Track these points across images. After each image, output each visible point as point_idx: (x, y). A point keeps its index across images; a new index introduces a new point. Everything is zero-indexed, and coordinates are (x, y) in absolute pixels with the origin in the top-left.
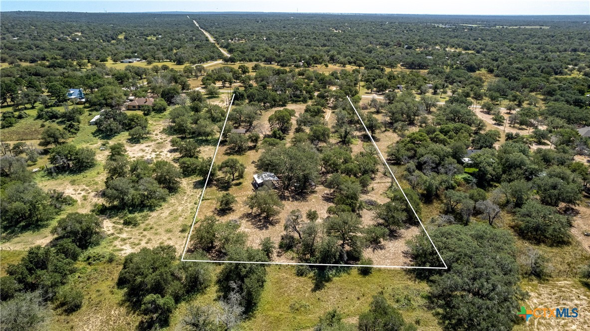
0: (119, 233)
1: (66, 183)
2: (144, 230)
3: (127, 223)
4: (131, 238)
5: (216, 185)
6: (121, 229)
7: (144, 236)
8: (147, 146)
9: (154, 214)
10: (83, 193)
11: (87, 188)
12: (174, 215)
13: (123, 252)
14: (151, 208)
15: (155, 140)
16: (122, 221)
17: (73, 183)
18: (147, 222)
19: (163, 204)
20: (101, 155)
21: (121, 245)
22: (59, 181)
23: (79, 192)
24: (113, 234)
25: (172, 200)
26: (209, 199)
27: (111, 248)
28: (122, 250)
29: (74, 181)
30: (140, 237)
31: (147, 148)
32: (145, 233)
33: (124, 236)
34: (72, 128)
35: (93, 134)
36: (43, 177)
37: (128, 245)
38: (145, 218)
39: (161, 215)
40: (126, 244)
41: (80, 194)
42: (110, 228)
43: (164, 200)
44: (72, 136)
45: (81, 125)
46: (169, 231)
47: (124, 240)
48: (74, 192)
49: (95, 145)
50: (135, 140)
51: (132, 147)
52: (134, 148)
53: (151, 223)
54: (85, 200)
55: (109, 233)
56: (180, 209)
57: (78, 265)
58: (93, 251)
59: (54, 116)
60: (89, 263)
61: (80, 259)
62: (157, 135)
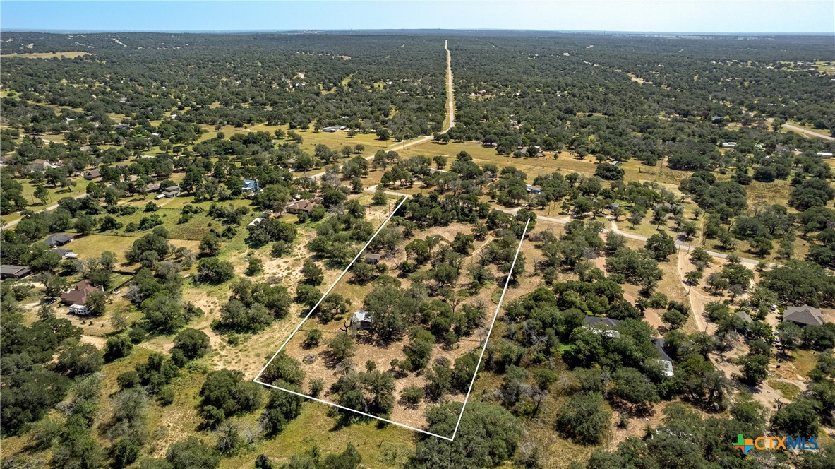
0: (221, 350)
1: (204, 293)
2: (240, 351)
3: (230, 342)
4: (227, 356)
5: (320, 317)
6: (225, 346)
7: (237, 356)
8: (284, 262)
9: (255, 337)
10: (212, 306)
11: (217, 301)
12: (269, 342)
14: (255, 332)
15: (295, 256)
16: (227, 339)
17: (209, 293)
18: (246, 344)
19: (266, 328)
20: (242, 267)
21: (218, 361)
22: (200, 290)
23: (210, 304)
24: (216, 350)
25: (275, 325)
26: (304, 331)
27: (210, 362)
30: (234, 357)
31: (284, 264)
32: (240, 353)
33: (223, 353)
34: (229, 232)
35: (246, 240)
36: (190, 283)
37: (222, 362)
38: (246, 339)
39: (260, 339)
40: (221, 360)
41: (209, 306)
42: (217, 344)
43: (268, 325)
44: (228, 240)
45: (240, 228)
46: (258, 355)
47: (221, 356)
48: (205, 304)
49: (243, 254)
50: (277, 253)
51: (272, 260)
52: (273, 262)
53: (249, 345)
54: (211, 313)
55: (215, 348)
56: (277, 335)
57: (182, 371)
58: (196, 362)
59: (221, 215)
60: (190, 372)
61: (186, 366)
62: (300, 249)
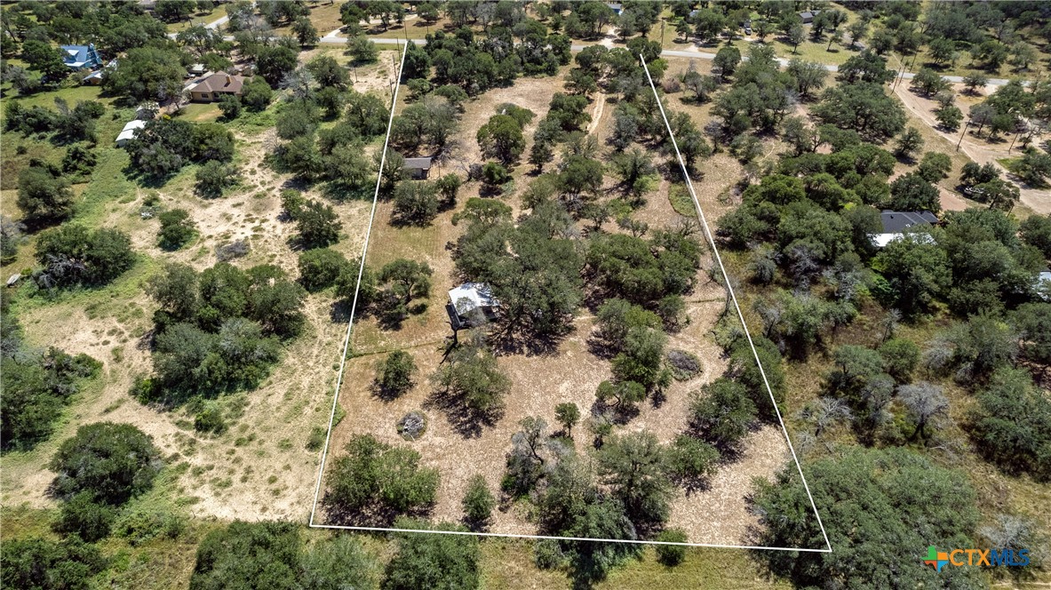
0: (188, 454)
1: (79, 312)
2: (238, 444)
3: (201, 427)
4: (211, 468)
5: (377, 313)
6: (192, 442)
7: (237, 461)
8: (234, 206)
9: (255, 398)
10: (114, 342)
11: (120, 326)
12: (294, 402)
13: (197, 507)
14: (250, 386)
15: (251, 188)
16: (192, 420)
17: (92, 311)
18: (242, 421)
19: (271, 369)
20: (143, 233)
21: (195, 488)
22: (64, 308)
23: (105, 337)
24: (176, 457)
25: (290, 359)
26: (362, 355)
27: (174, 496)
28: (195, 500)
29: (93, 307)
30: (228, 464)
31: (236, 211)
32: (240, 451)
33: (198, 460)
34: (80, 159)
35: (126, 171)
36: (31, 296)
37: (207, 486)
38: (237, 409)
39: (270, 400)
40: (202, 482)
41: (106, 343)
42: (171, 439)
43: (272, 359)
44: (82, 179)
45: (99, 149)
46: (285, 445)
47: (198, 472)
48: (94, 340)
49: (132, 203)
50: (210, 189)
51: (205, 207)
52: (209, 210)
53: (251, 423)
54: (118, 360)
55: (169, 452)
56: (306, 381)
57: (109, 548)
58: (138, 509)
59: (39, 125)
60: (133, 543)
61: (115, 530)
62: (253, 172)
